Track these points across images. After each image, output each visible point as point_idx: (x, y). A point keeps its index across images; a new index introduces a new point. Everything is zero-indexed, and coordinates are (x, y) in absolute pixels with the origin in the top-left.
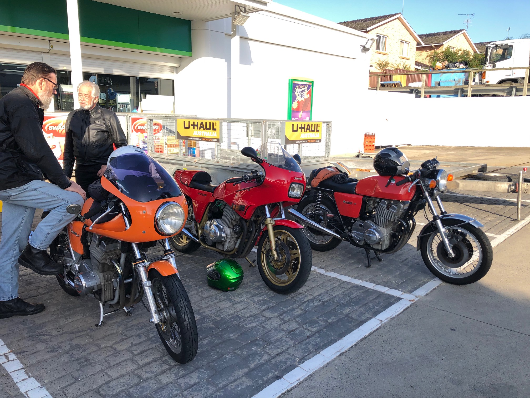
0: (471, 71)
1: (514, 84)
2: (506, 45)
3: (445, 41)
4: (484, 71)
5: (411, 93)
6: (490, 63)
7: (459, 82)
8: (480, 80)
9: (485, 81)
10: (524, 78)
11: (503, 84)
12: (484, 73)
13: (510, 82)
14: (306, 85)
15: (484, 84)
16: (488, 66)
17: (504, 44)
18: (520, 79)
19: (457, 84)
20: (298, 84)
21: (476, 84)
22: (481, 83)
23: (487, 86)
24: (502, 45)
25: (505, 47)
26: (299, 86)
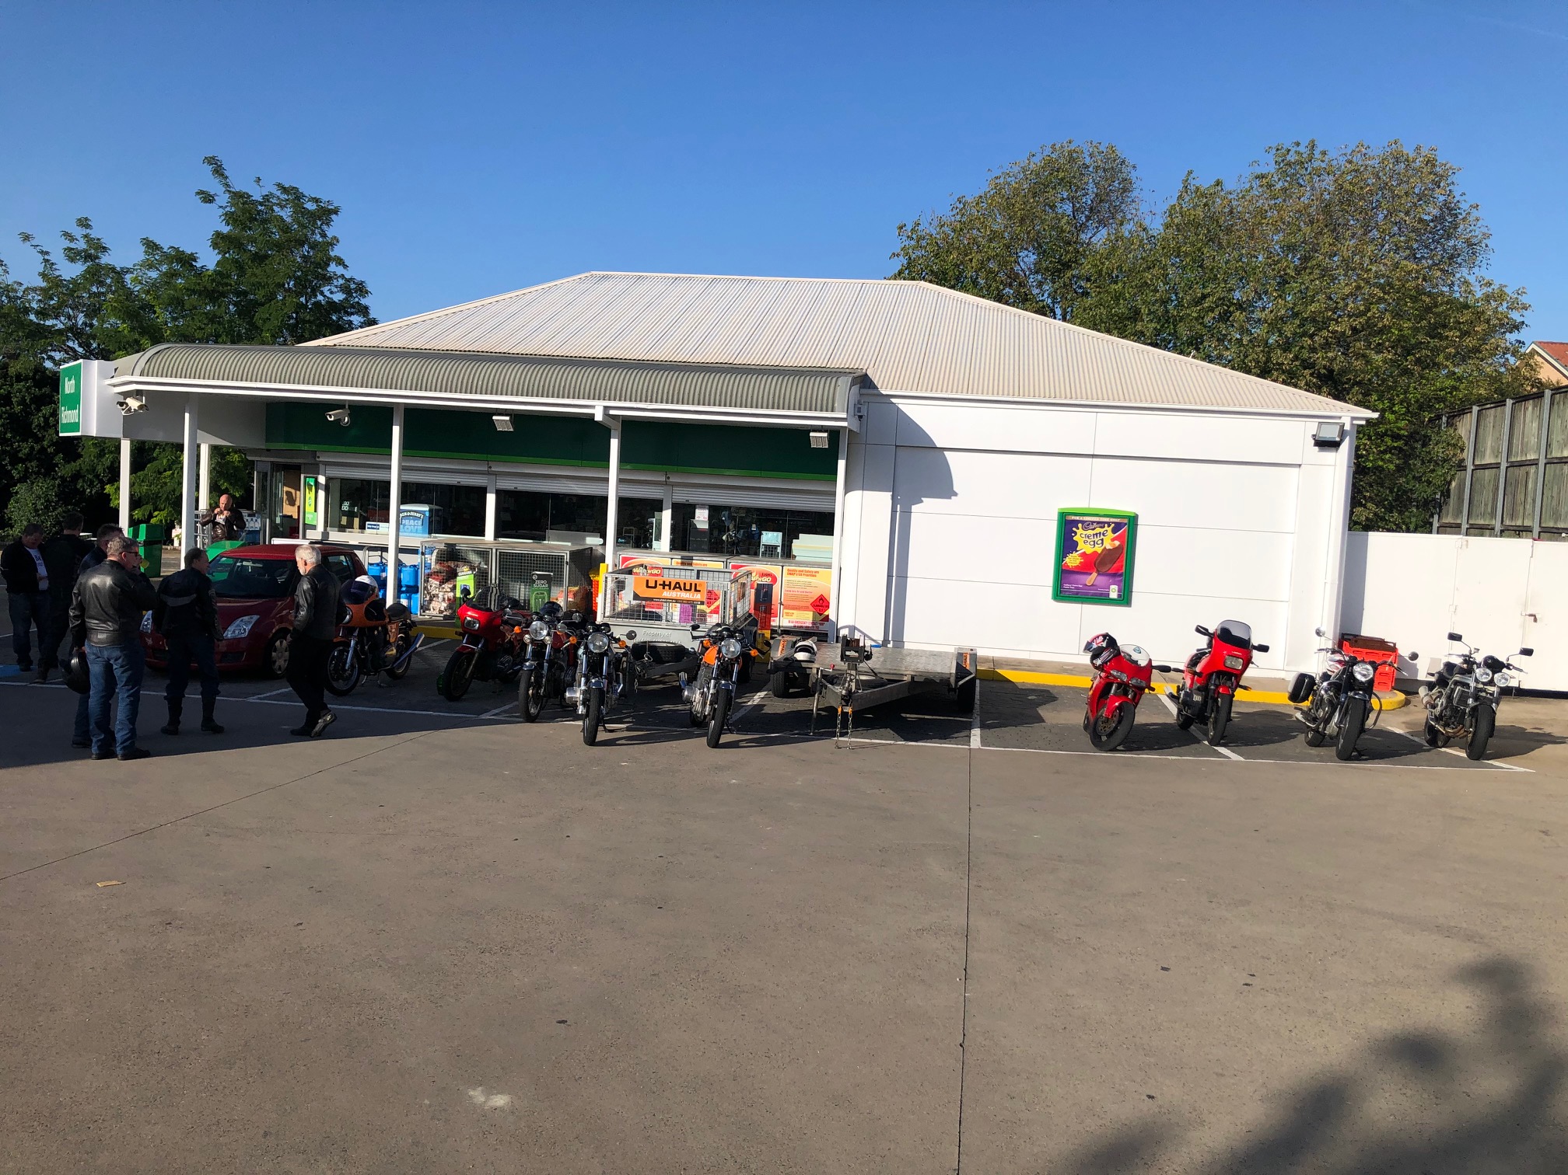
14: (1108, 523)
20: (1083, 522)
26: (1087, 525)
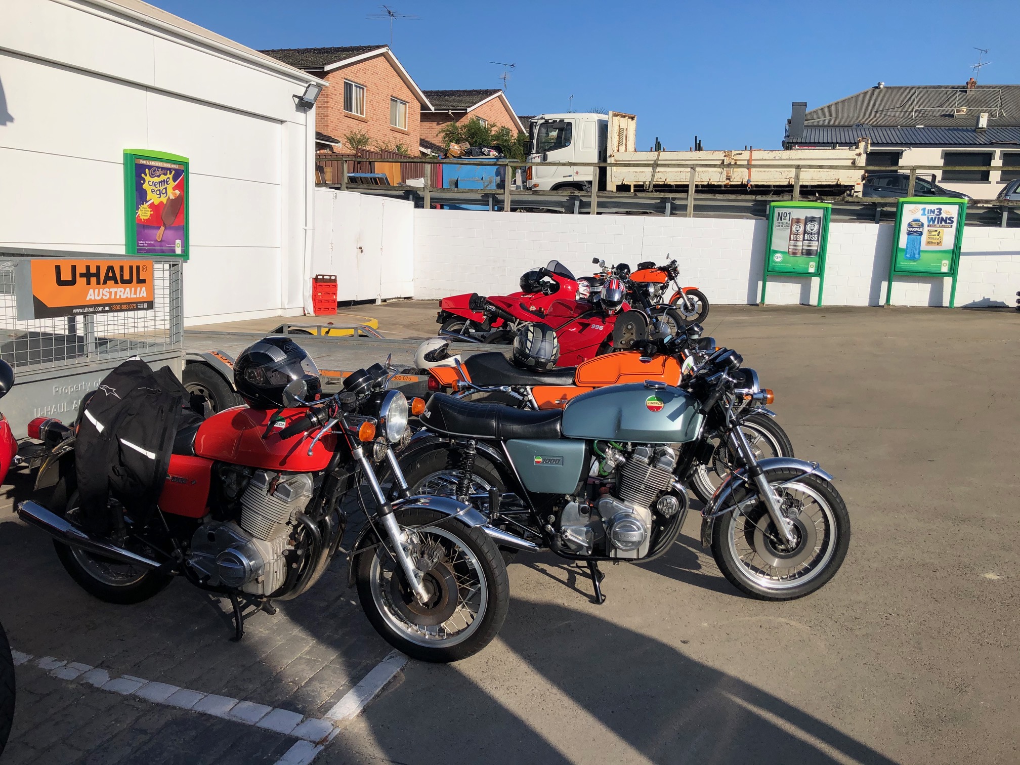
0: (507, 165)
1: (577, 193)
2: (562, 121)
3: (469, 107)
4: (529, 165)
5: (407, 199)
6: (537, 152)
7: (490, 182)
8: (524, 182)
9: (530, 183)
10: (590, 182)
11: (560, 192)
12: (530, 168)
13: (571, 189)
14: (170, 169)
15: (530, 189)
16: (536, 158)
17: (558, 120)
18: (586, 183)
19: (487, 186)
20: (150, 167)
21: (518, 187)
22: (525, 187)
23: (535, 193)
24: (555, 121)
25: (561, 126)
26: (154, 171)
